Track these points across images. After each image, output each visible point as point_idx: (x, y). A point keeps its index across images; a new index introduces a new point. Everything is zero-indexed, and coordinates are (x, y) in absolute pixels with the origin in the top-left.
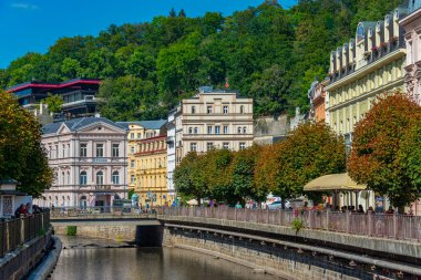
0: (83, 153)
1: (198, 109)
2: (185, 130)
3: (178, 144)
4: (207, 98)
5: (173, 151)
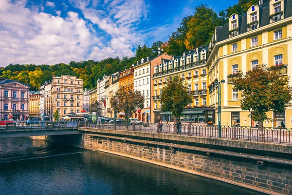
0: (6, 95)
1: (61, 81)
2: (55, 89)
3: (46, 97)
4: (65, 77)
5: (44, 99)
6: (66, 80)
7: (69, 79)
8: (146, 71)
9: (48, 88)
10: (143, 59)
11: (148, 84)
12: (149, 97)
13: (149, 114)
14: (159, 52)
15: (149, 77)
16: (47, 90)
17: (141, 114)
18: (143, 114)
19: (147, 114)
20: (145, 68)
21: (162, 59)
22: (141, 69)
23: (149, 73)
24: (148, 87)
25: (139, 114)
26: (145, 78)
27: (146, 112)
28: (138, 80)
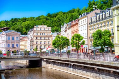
0: (9, 39)
1: (38, 29)
2: (35, 34)
3: (31, 38)
4: (40, 27)
5: (29, 40)
6: (41, 28)
7: (43, 28)
8: (85, 21)
9: (32, 33)
10: (83, 14)
11: (86, 29)
12: (87, 38)
13: (87, 48)
14: (94, 9)
15: (87, 25)
16: (31, 34)
17: (83, 48)
18: (84, 48)
19: (86, 48)
20: (84, 19)
21: (95, 13)
22: (82, 20)
23: (86, 23)
24: (86, 31)
25: (82, 48)
26: (85, 26)
27: (86, 47)
28: (81, 27)
